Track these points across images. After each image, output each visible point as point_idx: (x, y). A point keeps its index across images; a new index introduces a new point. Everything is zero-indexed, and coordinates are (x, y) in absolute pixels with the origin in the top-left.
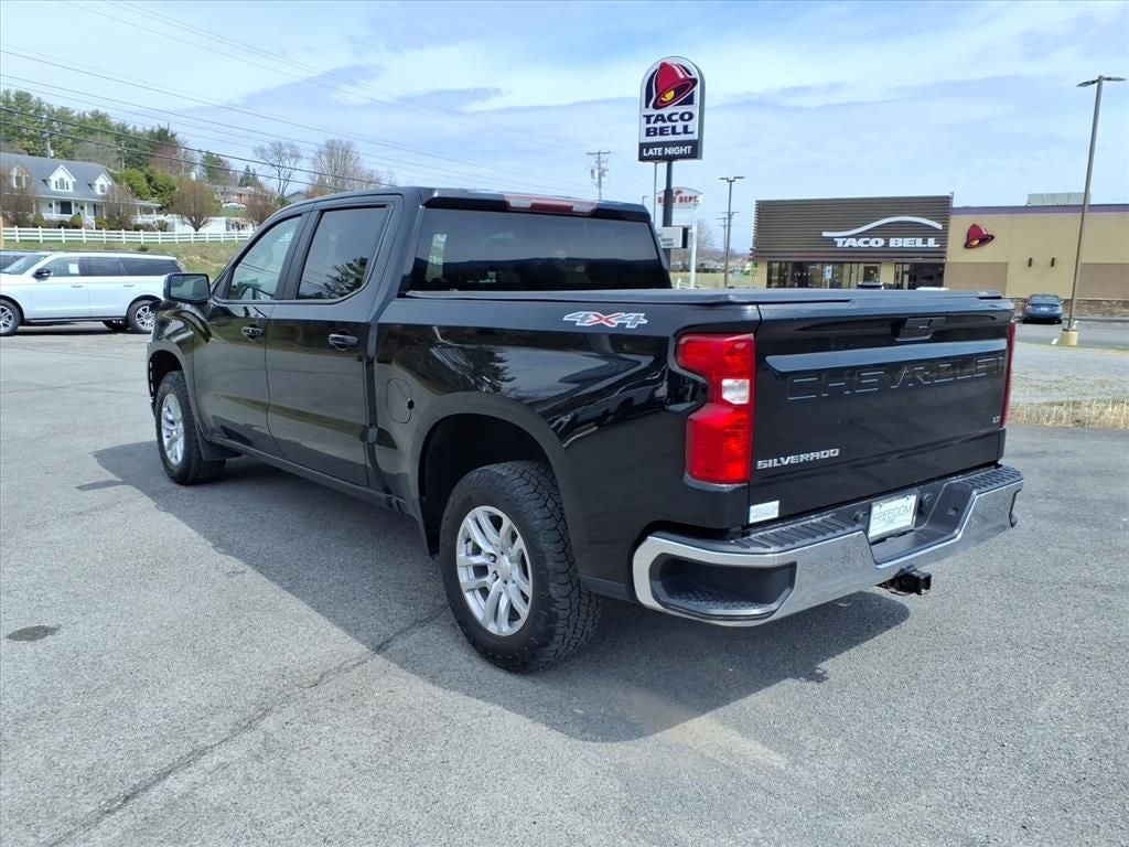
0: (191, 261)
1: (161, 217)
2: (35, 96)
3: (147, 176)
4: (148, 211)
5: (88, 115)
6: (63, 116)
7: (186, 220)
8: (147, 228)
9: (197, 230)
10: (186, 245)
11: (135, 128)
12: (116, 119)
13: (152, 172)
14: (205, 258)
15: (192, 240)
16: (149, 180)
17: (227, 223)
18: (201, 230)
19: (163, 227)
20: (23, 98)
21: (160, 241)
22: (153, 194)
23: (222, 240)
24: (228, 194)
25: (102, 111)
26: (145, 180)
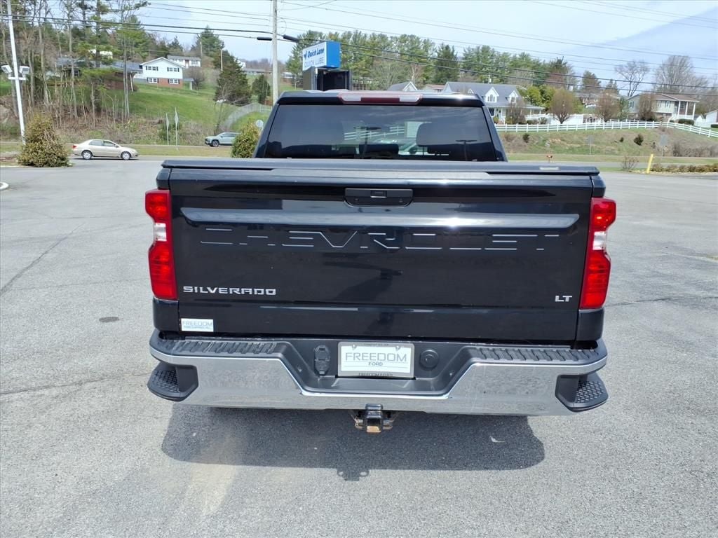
0: (554, 142)
1: (544, 115)
2: (492, 48)
3: (540, 90)
4: (536, 112)
5: (518, 56)
6: (504, 57)
7: (556, 117)
8: (534, 122)
9: (561, 123)
10: (552, 132)
11: (544, 61)
12: (534, 56)
13: (545, 88)
14: (564, 140)
15: (558, 129)
16: (542, 93)
17: (584, 118)
18: (564, 123)
19: (544, 122)
20: (486, 50)
21: (538, 130)
22: (543, 101)
23: (577, 129)
24: (592, 98)
25: (526, 53)
26: (539, 93)
